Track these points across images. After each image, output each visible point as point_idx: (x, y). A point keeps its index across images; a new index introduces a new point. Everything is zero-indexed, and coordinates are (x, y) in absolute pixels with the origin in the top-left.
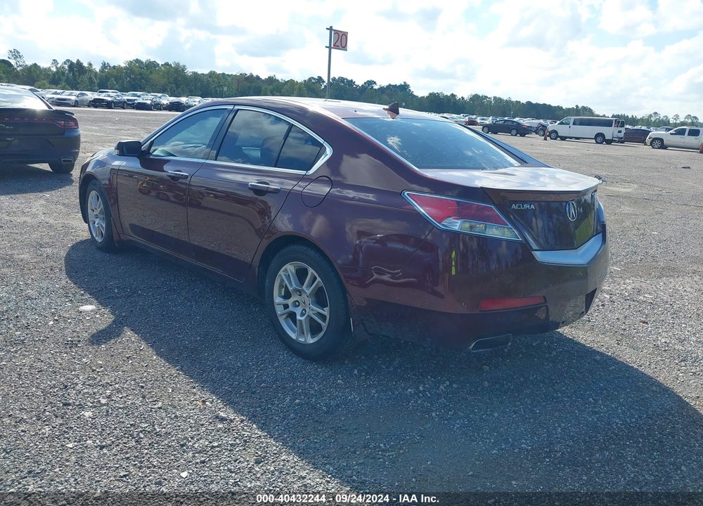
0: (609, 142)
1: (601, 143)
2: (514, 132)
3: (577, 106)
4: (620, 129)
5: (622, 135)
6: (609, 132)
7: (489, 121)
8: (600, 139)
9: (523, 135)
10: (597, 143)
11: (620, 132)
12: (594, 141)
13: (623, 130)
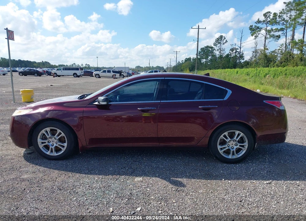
0: (78, 76)
1: (76, 77)
2: (36, 74)
3: (42, 61)
4: (82, 71)
5: (83, 73)
6: (78, 72)
7: (21, 70)
8: (76, 75)
9: (40, 76)
10: (75, 77)
11: (82, 72)
12: (73, 76)
13: (83, 71)
